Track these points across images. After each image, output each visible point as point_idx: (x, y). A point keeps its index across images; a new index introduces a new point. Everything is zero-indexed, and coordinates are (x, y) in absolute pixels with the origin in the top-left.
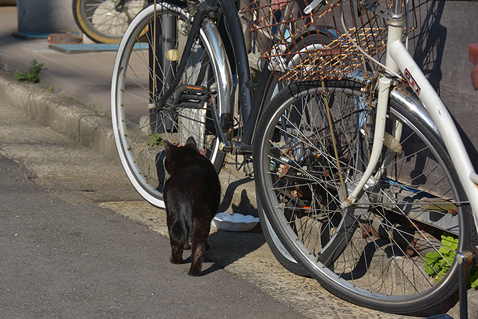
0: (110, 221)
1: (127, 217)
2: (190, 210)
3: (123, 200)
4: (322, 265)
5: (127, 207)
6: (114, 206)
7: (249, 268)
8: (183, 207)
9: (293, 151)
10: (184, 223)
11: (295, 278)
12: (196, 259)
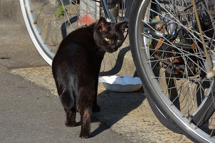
0: (18, 87)
1: (33, 83)
2: (77, 81)
3: (32, 66)
4: (194, 126)
5: (35, 74)
6: (24, 72)
7: (133, 128)
8: (71, 79)
9: (166, 26)
10: (71, 92)
11: (173, 136)
12: (84, 122)
